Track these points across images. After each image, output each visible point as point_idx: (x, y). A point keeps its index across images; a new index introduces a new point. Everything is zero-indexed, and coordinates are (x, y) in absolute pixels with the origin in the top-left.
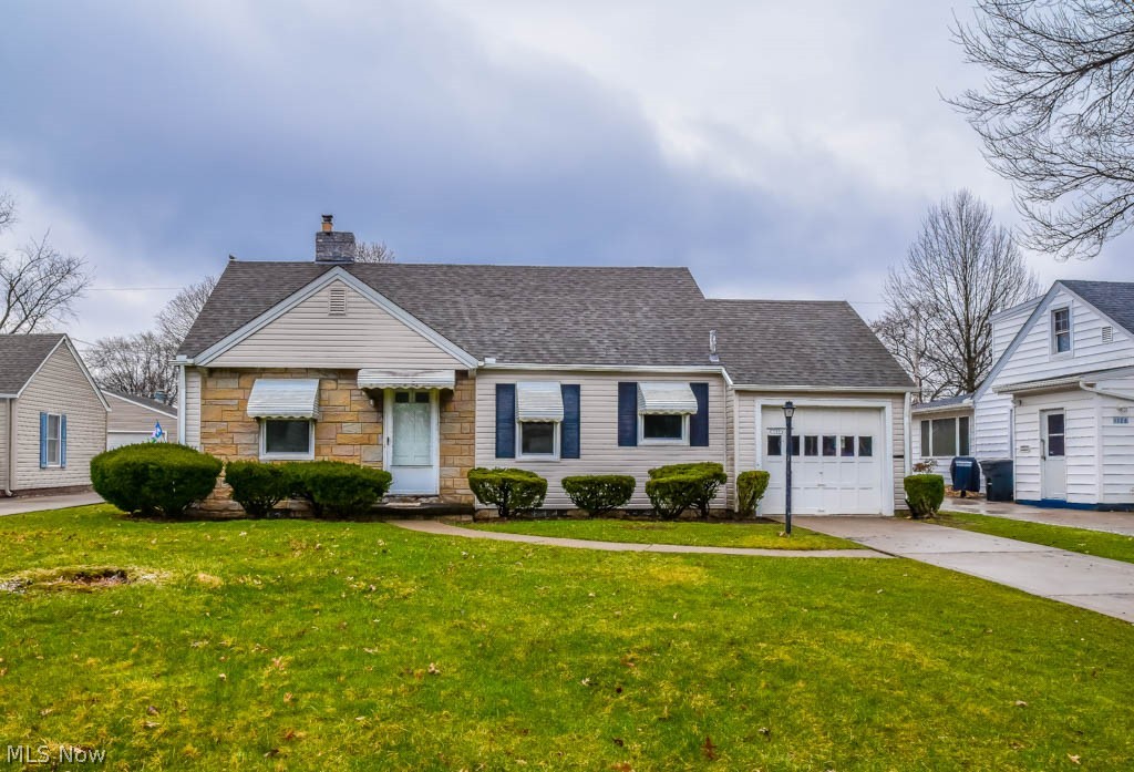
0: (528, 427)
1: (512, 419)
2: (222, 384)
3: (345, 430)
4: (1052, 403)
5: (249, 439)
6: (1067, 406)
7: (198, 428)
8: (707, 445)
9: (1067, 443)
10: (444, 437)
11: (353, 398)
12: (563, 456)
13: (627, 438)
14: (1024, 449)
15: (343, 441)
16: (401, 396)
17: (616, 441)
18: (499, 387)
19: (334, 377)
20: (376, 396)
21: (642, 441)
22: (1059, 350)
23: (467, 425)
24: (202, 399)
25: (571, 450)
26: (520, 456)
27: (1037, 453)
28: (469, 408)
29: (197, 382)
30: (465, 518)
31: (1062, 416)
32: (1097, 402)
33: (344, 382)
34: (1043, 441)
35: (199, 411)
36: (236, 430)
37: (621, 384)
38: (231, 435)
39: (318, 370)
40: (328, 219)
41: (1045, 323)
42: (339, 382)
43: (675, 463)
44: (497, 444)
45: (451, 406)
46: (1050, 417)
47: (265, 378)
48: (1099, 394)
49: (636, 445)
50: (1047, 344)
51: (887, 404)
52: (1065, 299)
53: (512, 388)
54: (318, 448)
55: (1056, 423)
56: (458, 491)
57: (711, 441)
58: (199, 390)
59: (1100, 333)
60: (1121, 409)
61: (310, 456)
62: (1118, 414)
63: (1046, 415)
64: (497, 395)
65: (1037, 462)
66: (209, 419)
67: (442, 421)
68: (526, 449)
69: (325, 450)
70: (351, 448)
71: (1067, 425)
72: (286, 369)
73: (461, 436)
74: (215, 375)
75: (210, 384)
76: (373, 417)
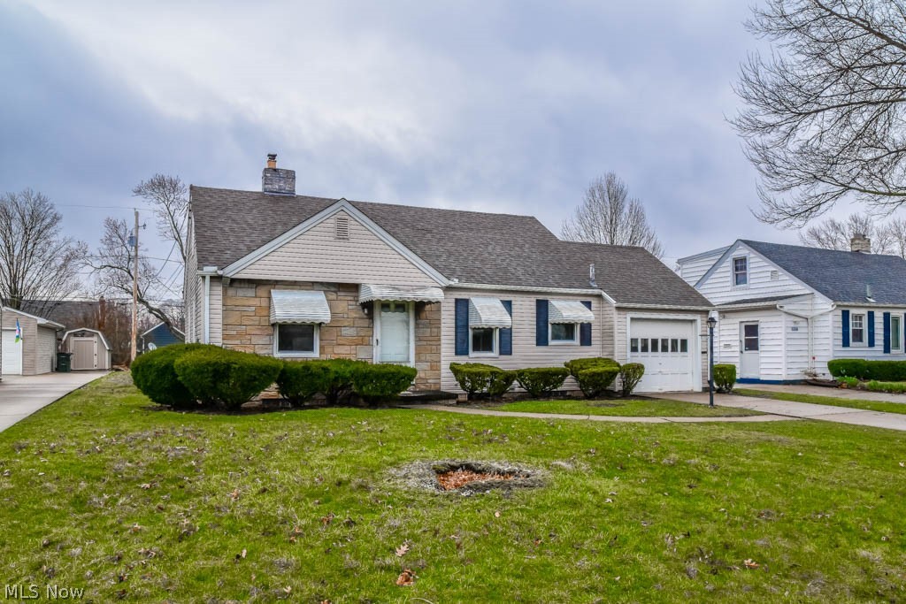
0: (477, 331)
1: (467, 326)
2: (241, 292)
3: (343, 333)
4: (750, 318)
5: (265, 340)
6: (761, 319)
7: (220, 330)
8: (590, 344)
9: (760, 343)
10: (418, 339)
11: (350, 307)
12: (501, 353)
13: (542, 340)
14: (727, 346)
15: (344, 342)
16: (386, 306)
17: (535, 342)
18: (457, 301)
19: (333, 289)
20: (369, 307)
21: (551, 342)
22: (737, 284)
23: (436, 330)
24: (223, 305)
25: (506, 349)
26: (472, 354)
27: (738, 349)
28: (435, 316)
29: (219, 290)
30: (451, 402)
31: (757, 326)
32: (784, 317)
33: (342, 294)
34: (741, 341)
35: (221, 316)
36: (254, 332)
37: (538, 301)
38: (248, 337)
39: (322, 284)
40: (273, 157)
41: (728, 266)
42: (339, 294)
43: (578, 358)
44: (456, 344)
45: (423, 315)
46: (746, 327)
47: (279, 289)
48: (786, 313)
49: (547, 345)
50: (729, 279)
51: (698, 317)
52: (742, 252)
53: (467, 301)
54: (322, 348)
55: (752, 330)
56: (429, 381)
57: (593, 343)
58: (221, 297)
59: (769, 274)
60: (795, 322)
61: (315, 354)
62: (793, 325)
63: (743, 325)
64: (456, 307)
65: (738, 354)
66: (230, 322)
67: (417, 326)
68: (476, 348)
69: (328, 350)
70: (348, 348)
71: (760, 331)
72: (296, 282)
73: (431, 338)
74: (236, 285)
75: (231, 292)
76: (366, 323)
